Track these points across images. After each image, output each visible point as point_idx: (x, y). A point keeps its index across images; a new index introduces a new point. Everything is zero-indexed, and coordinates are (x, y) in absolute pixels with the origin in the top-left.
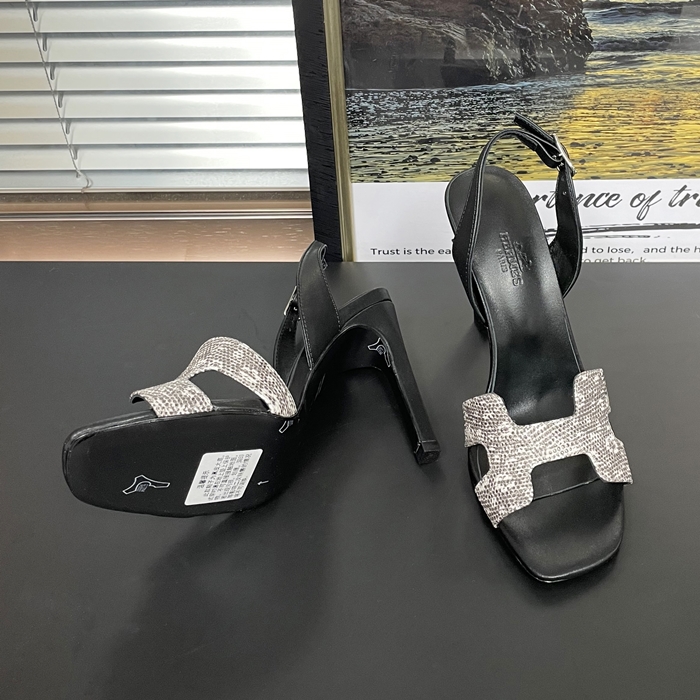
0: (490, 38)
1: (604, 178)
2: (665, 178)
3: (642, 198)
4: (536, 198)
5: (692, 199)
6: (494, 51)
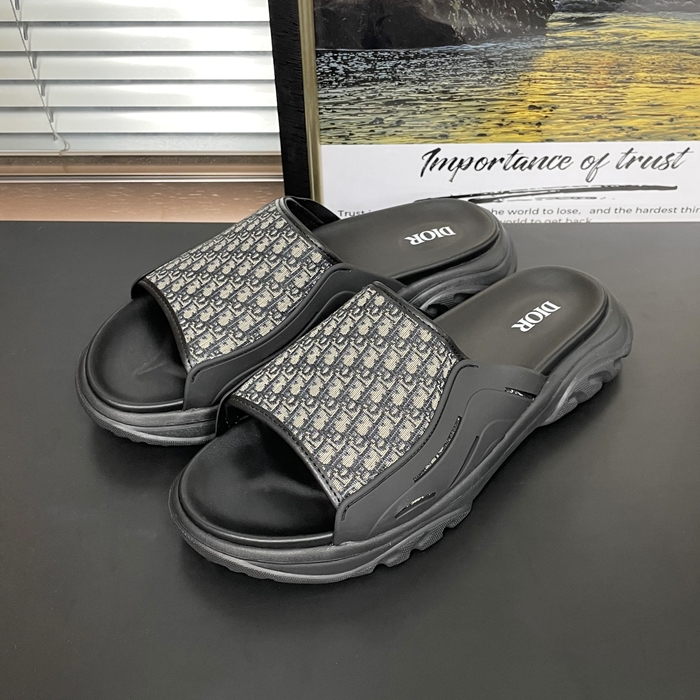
3: (592, 159)
4: (494, 161)
5: (637, 161)
6: (460, 11)
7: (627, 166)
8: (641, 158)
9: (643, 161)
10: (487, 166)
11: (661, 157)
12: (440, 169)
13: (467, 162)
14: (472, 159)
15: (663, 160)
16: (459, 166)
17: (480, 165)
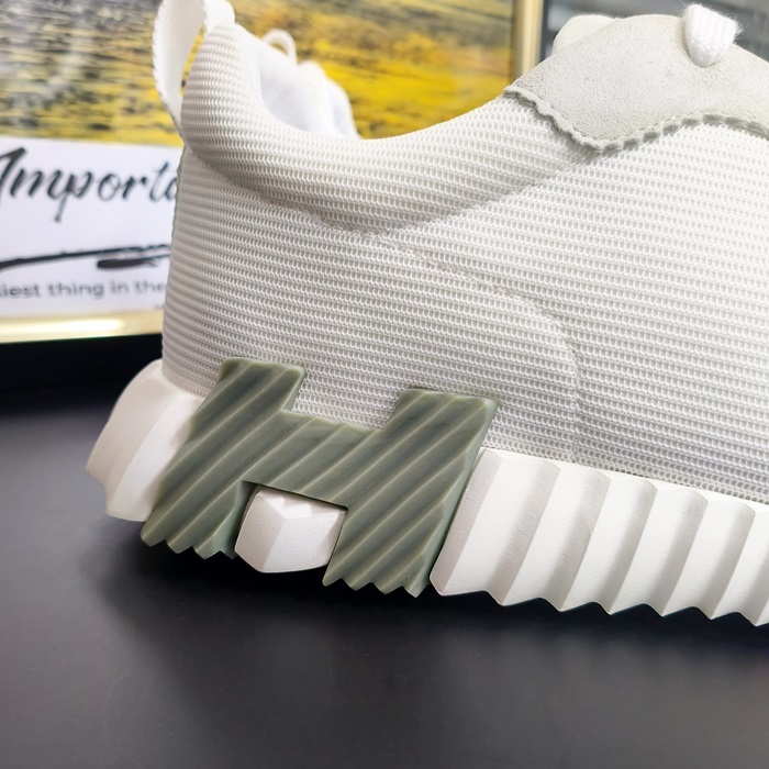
4: (131, 183)
10: (121, 192)
13: (80, 183)
14: (90, 176)
16: (69, 188)
17: (107, 190)
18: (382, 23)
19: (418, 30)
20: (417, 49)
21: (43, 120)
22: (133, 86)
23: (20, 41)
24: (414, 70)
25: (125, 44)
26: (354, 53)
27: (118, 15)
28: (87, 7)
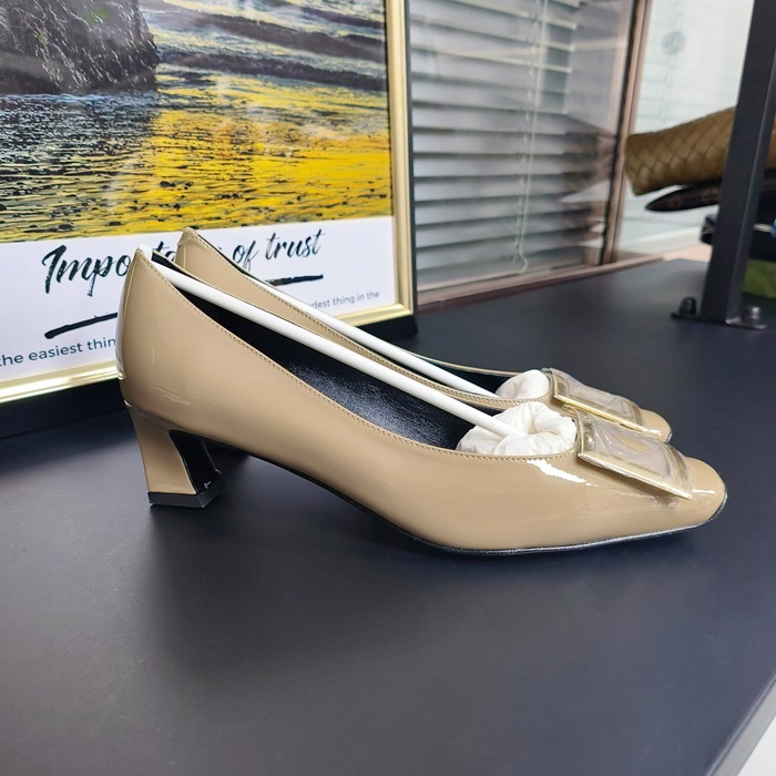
0: (40, 26)
1: (202, 227)
2: (256, 224)
3: (241, 250)
5: (282, 248)
6: (48, 46)
7: (276, 253)
8: (285, 244)
9: (288, 247)
11: (301, 243)
12: (71, 278)
13: (104, 266)
14: (110, 259)
15: (303, 246)
16: (96, 271)
17: (122, 268)
18: (300, 124)
19: (323, 124)
20: (324, 139)
21: (76, 223)
22: (135, 192)
23: (56, 169)
24: (324, 154)
25: (127, 162)
26: (283, 146)
27: (121, 142)
28: (99, 139)
